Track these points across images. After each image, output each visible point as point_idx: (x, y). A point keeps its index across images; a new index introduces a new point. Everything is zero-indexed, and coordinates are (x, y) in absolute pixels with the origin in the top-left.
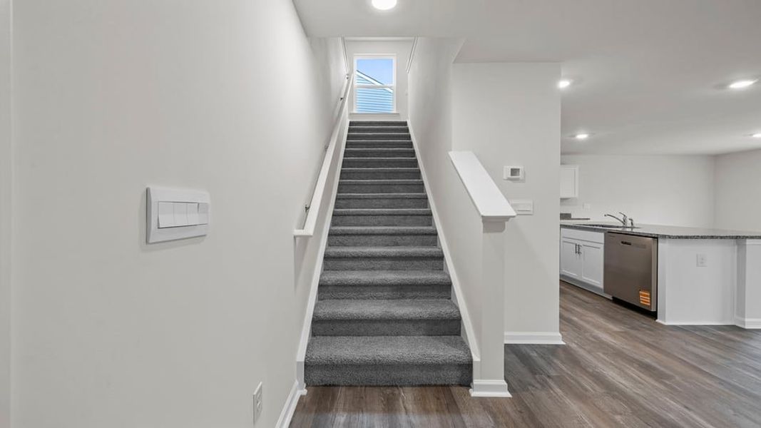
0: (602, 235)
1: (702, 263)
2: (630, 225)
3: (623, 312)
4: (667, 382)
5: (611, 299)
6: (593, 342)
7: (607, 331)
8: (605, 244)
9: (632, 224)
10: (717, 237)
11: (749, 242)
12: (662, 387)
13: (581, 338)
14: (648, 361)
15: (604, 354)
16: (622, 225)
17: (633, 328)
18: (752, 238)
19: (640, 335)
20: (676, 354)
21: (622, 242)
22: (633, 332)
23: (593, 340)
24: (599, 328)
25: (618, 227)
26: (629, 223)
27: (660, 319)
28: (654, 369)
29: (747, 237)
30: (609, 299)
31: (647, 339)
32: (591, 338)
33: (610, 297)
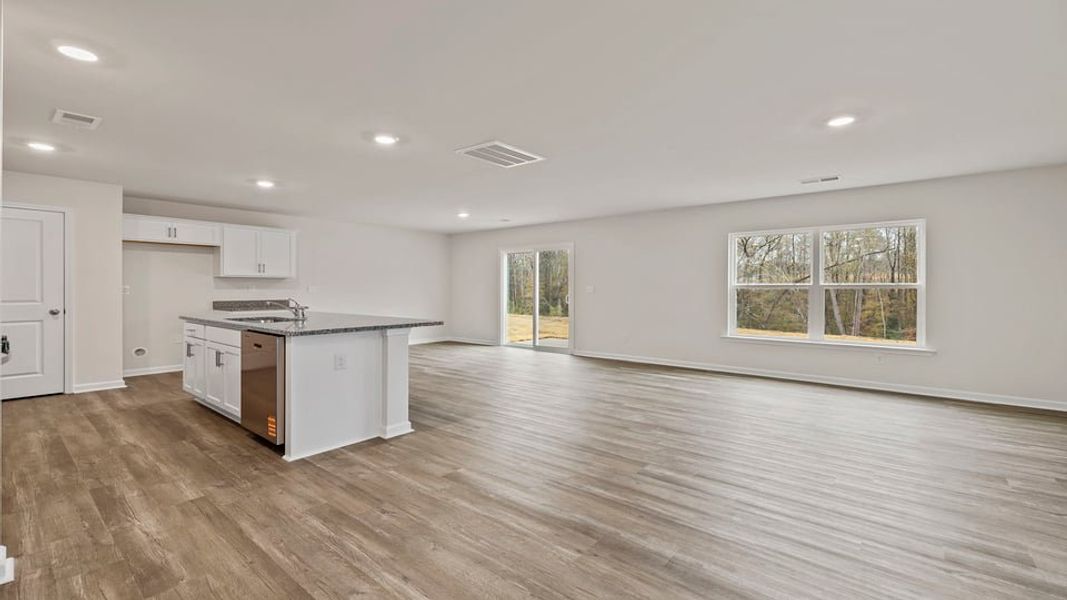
0: (238, 334)
1: (341, 365)
8: (242, 348)
10: (351, 330)
11: (390, 332)
18: (392, 327)
21: (256, 345)
29: (386, 327)
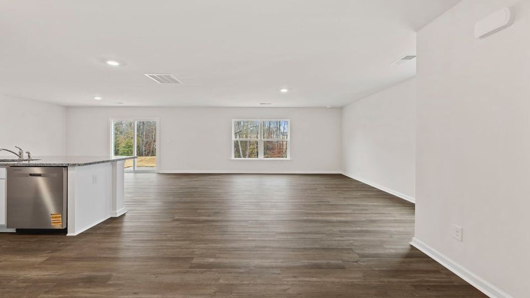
2: (27, 158)
3: (35, 239)
4: (111, 282)
5: (15, 231)
6: (26, 288)
7: (32, 266)
9: (29, 156)
12: (111, 289)
13: (8, 292)
14: (86, 274)
15: (46, 293)
16: (17, 158)
17: (53, 251)
19: (63, 254)
20: (98, 255)
22: (57, 254)
23: (25, 285)
24: (22, 267)
25: (13, 161)
26: (25, 156)
27: (70, 233)
28: (95, 278)
30: (13, 233)
31: (72, 254)
32: (21, 285)
33: (13, 230)
